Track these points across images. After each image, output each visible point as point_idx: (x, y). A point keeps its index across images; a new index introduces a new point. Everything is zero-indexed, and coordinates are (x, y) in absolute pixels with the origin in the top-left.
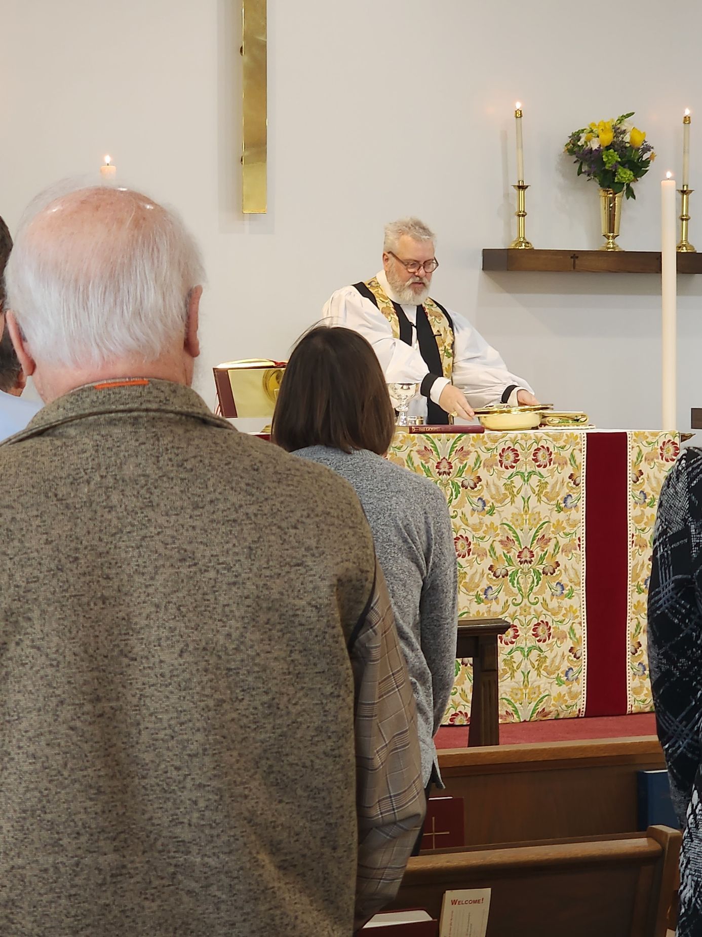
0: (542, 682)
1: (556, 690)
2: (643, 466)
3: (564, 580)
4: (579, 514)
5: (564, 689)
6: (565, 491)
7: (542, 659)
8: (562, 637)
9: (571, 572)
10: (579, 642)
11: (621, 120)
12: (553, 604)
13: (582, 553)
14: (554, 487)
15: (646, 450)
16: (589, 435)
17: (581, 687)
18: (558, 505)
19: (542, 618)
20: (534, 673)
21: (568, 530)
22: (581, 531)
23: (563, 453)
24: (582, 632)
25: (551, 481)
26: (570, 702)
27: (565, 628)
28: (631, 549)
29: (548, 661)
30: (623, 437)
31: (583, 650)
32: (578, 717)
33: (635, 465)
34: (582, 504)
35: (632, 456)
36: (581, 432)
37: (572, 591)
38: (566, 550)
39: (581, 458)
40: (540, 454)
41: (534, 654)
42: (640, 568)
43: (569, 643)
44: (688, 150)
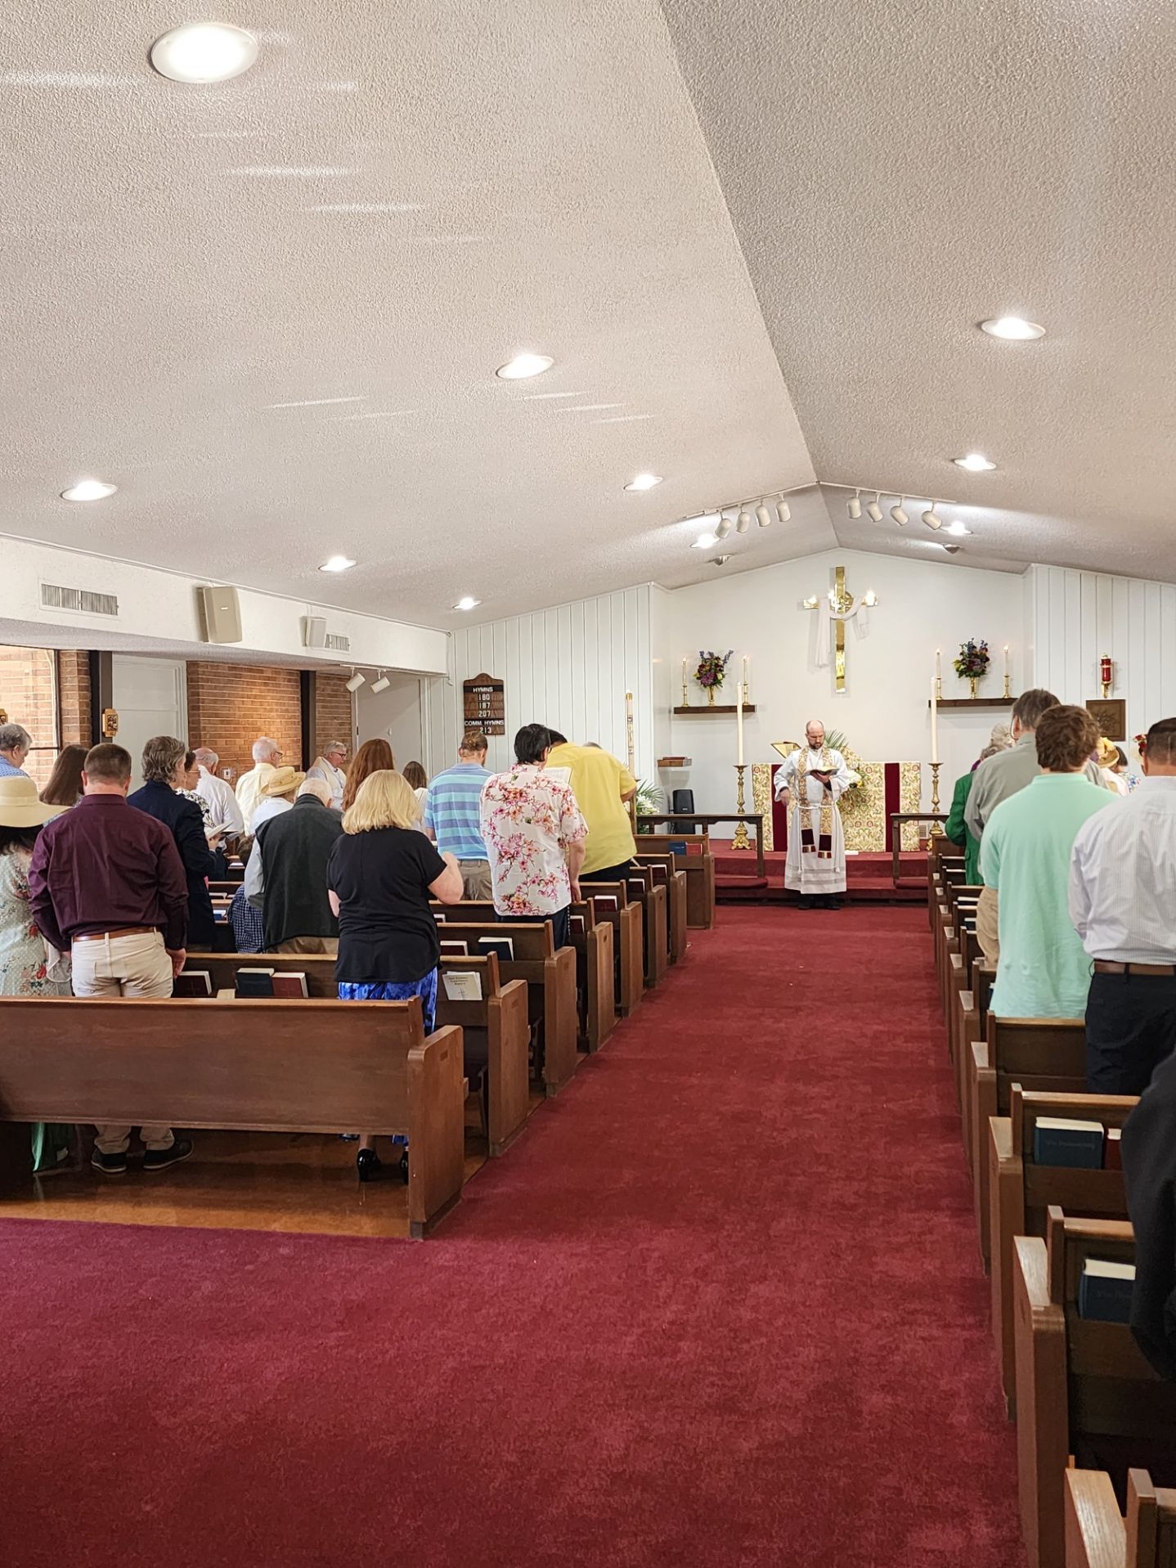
0: (870, 840)
1: (874, 843)
2: (906, 773)
3: (878, 809)
4: (883, 788)
5: (877, 843)
6: (878, 781)
7: (870, 833)
8: (877, 826)
9: (880, 807)
10: (882, 828)
12: (874, 816)
13: (884, 800)
14: (873, 780)
15: (907, 768)
16: (886, 765)
17: (884, 842)
18: (875, 786)
19: (870, 820)
20: (866, 837)
21: (879, 793)
22: (884, 794)
23: (878, 769)
24: (884, 825)
25: (872, 778)
26: (879, 848)
27: (878, 824)
28: (901, 799)
29: (872, 834)
30: (898, 765)
31: (884, 830)
32: (881, 853)
33: (903, 773)
34: (884, 785)
35: (901, 770)
36: (883, 764)
37: (880, 813)
38: (878, 799)
39: (883, 771)
40: (869, 769)
41: (867, 831)
42: (905, 807)
43: (879, 828)
44: (1007, 661)
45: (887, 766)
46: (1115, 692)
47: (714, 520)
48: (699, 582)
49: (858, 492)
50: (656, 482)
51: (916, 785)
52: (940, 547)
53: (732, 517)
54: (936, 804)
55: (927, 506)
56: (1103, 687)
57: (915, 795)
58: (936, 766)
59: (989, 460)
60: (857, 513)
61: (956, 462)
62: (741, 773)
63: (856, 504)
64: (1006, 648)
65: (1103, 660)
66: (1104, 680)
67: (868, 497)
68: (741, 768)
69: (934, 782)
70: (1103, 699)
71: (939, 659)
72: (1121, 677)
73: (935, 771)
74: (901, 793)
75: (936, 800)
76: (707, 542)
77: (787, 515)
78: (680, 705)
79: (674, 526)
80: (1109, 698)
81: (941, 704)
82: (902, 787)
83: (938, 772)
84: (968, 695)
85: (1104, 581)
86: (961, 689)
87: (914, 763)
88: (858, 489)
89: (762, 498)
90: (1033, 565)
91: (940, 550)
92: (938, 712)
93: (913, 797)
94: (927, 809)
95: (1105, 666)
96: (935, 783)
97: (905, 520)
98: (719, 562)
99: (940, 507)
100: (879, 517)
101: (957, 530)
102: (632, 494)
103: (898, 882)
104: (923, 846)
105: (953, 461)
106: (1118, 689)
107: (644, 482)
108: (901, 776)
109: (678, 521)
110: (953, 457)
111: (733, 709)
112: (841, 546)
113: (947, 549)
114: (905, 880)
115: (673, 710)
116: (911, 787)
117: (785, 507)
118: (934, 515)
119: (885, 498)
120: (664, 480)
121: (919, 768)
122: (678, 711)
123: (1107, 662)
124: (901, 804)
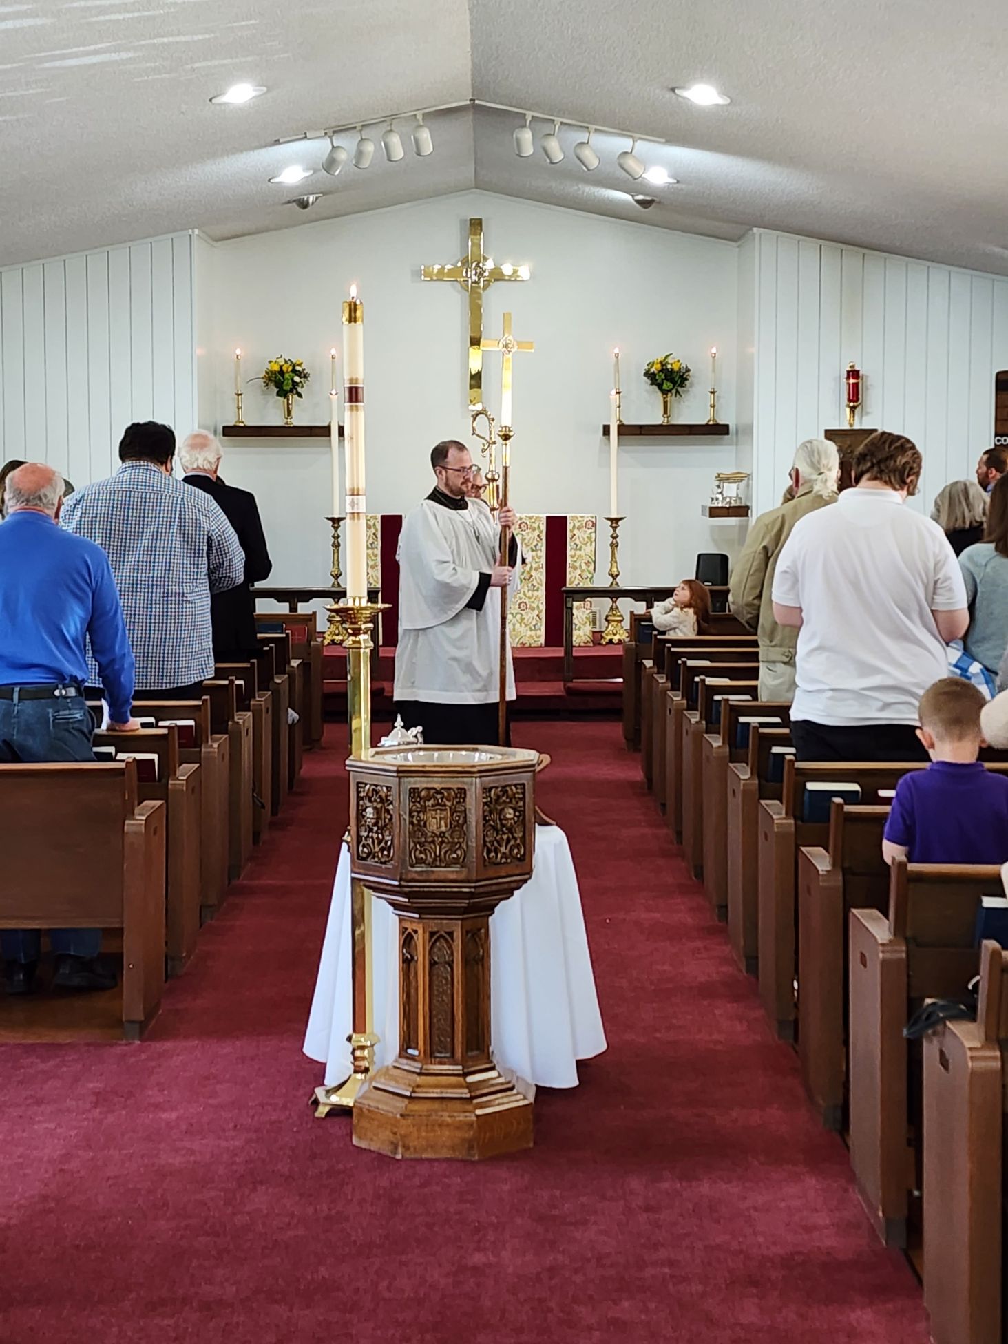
0: (522, 629)
1: (529, 633)
2: (576, 532)
3: (535, 583)
4: (543, 553)
5: (533, 633)
6: (535, 543)
7: (522, 619)
8: (533, 609)
9: (538, 580)
10: (540, 612)
11: (666, 357)
12: (530, 594)
13: (544, 571)
14: (529, 540)
15: (577, 524)
16: (548, 518)
17: (542, 632)
18: (532, 548)
19: (523, 600)
20: (518, 625)
21: (537, 560)
22: (543, 560)
23: (534, 525)
24: (543, 607)
25: (528, 538)
26: (536, 639)
27: (534, 605)
28: (568, 570)
29: (525, 621)
30: (565, 518)
31: (543, 615)
32: (541, 647)
33: (571, 531)
34: (544, 549)
35: (569, 527)
36: (544, 517)
37: (538, 588)
38: (536, 569)
39: (544, 528)
40: (522, 525)
41: (519, 616)
42: (574, 579)
43: (536, 612)
44: (714, 371)
45: (550, 520)
46: (864, 418)
47: (319, 147)
48: (263, 232)
49: (529, 119)
50: (254, 94)
51: (589, 549)
52: (628, 197)
53: (347, 144)
54: (614, 577)
55: (624, 144)
56: (848, 410)
57: (587, 563)
58: (615, 521)
59: (723, 93)
60: (528, 150)
61: (677, 91)
62: (336, 529)
63: (526, 136)
64: (714, 350)
65: (848, 372)
66: (849, 401)
67: (542, 126)
68: (336, 522)
69: (612, 545)
70: (848, 427)
71: (617, 362)
72: (872, 396)
73: (614, 528)
74: (569, 560)
75: (614, 571)
76: (293, 176)
77: (428, 148)
78: (232, 424)
79: (256, 152)
80: (856, 427)
81: (624, 430)
82: (569, 552)
83: (618, 529)
84: (657, 419)
85: (852, 259)
86: (649, 410)
87: (588, 516)
88: (529, 114)
89: (392, 117)
90: (755, 229)
91: (626, 203)
92: (619, 445)
93: (584, 567)
94: (604, 582)
95: (852, 381)
96: (614, 546)
97: (593, 163)
98: (304, 205)
99: (643, 147)
100: (558, 156)
101: (657, 177)
102: (218, 108)
103: (570, 685)
104: (597, 637)
105: (673, 90)
106: (867, 413)
107: (240, 94)
108: (569, 535)
109: (265, 146)
110: (674, 86)
111: (325, 431)
112: (477, 188)
113: (638, 202)
114: (579, 683)
115: (220, 430)
116: (582, 553)
117: (425, 135)
118: (634, 156)
119: (564, 128)
120: (268, 91)
121: (594, 525)
122: (229, 431)
123: (853, 373)
124: (568, 577)
